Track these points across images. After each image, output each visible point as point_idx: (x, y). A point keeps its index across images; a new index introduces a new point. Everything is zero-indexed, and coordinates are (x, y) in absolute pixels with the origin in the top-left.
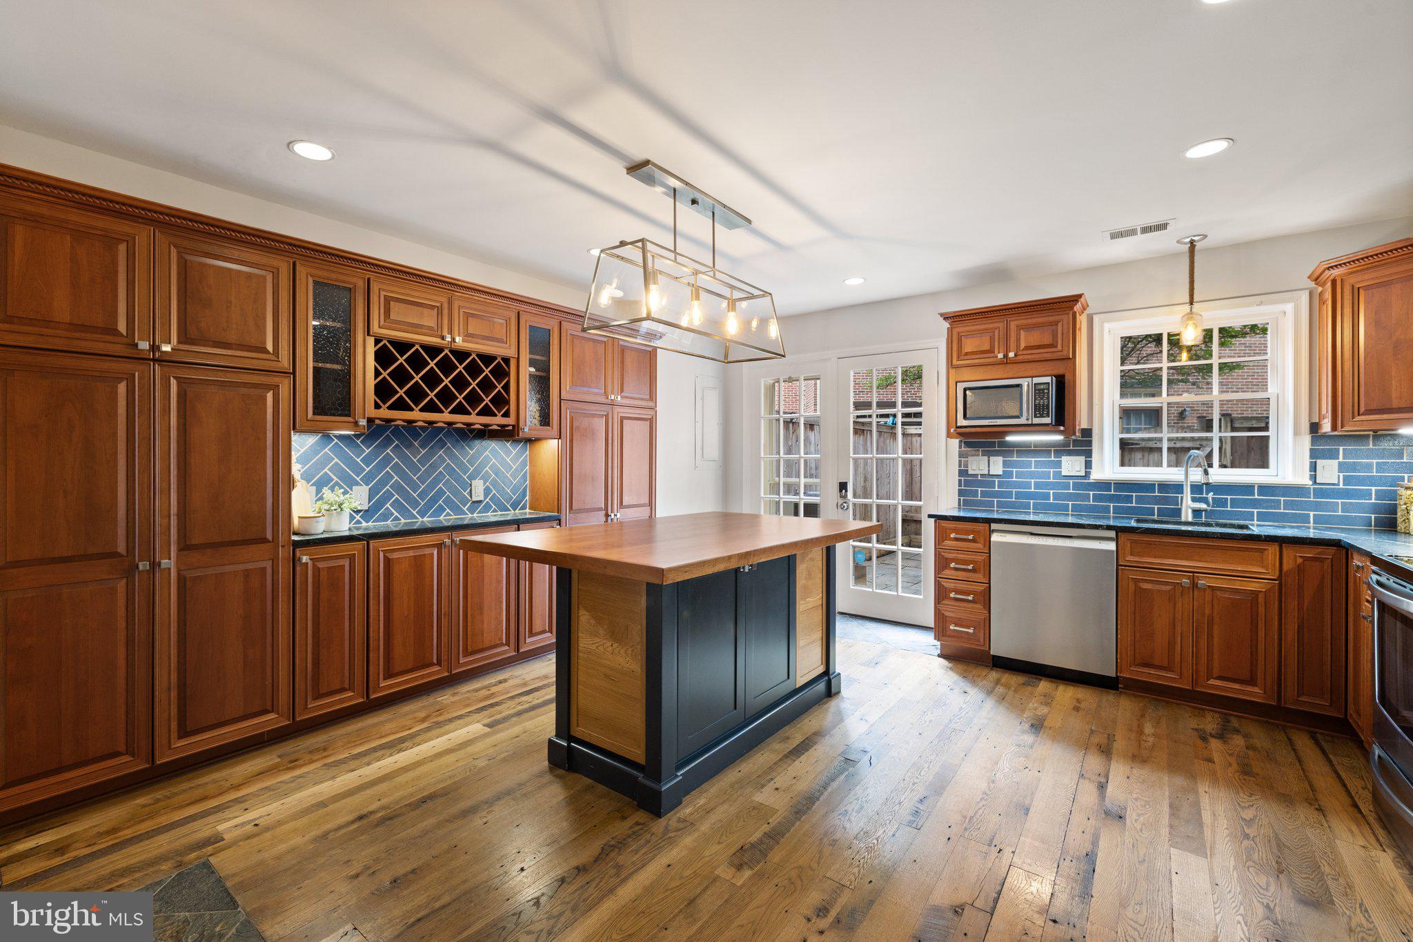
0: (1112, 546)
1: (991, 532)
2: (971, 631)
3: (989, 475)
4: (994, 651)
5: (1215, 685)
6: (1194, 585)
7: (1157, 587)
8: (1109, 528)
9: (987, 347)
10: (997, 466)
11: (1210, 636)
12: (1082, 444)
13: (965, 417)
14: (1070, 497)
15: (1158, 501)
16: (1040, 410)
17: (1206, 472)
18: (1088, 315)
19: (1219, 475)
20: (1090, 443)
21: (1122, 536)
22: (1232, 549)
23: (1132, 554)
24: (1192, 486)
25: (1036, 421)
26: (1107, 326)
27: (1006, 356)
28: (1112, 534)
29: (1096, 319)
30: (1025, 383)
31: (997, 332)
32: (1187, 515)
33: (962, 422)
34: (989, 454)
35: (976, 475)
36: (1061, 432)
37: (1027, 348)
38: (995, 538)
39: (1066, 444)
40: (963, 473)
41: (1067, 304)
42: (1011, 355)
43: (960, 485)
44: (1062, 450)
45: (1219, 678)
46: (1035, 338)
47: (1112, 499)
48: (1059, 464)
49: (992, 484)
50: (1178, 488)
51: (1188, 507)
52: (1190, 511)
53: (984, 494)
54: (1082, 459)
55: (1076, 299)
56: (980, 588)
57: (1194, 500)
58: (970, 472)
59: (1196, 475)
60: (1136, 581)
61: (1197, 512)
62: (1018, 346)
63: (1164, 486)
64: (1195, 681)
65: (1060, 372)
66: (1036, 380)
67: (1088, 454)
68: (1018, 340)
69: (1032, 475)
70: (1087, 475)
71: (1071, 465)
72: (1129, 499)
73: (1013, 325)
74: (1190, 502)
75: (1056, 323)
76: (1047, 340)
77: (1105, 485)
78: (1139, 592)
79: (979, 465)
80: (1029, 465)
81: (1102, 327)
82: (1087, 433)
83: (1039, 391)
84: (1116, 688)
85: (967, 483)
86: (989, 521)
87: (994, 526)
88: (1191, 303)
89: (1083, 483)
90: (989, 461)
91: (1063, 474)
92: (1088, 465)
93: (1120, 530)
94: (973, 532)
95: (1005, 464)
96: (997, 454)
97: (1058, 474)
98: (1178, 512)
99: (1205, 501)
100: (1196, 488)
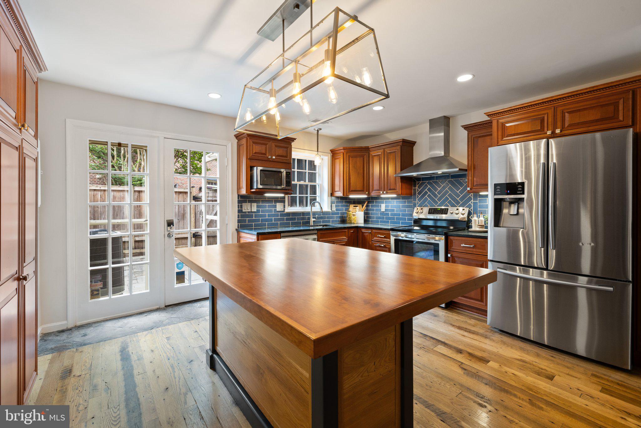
3: (251, 212)
9: (264, 152)
10: (254, 207)
12: (282, 198)
14: (279, 220)
15: (303, 219)
16: (288, 183)
20: (284, 198)
27: (272, 158)
28: (316, 232)
31: (267, 146)
32: (312, 223)
34: (251, 202)
35: (246, 212)
37: (278, 156)
39: (278, 198)
40: (240, 211)
41: (291, 141)
42: (274, 157)
43: (238, 217)
44: (276, 200)
46: (281, 152)
47: (291, 219)
48: (275, 206)
49: (252, 216)
50: (308, 214)
51: (312, 220)
53: (249, 221)
54: (283, 204)
57: (313, 218)
58: (244, 211)
61: (314, 221)
63: (304, 214)
67: (284, 202)
68: (275, 151)
69: (267, 211)
70: (284, 210)
71: (280, 207)
72: (295, 219)
73: (273, 144)
75: (288, 147)
76: (284, 154)
77: (289, 214)
79: (247, 207)
80: (265, 207)
83: (287, 175)
85: (242, 216)
88: (318, 151)
89: (283, 214)
90: (251, 205)
91: (277, 210)
92: (285, 206)
95: (258, 207)
96: (256, 202)
97: (275, 210)
98: (309, 222)
99: (316, 218)
100: (313, 214)
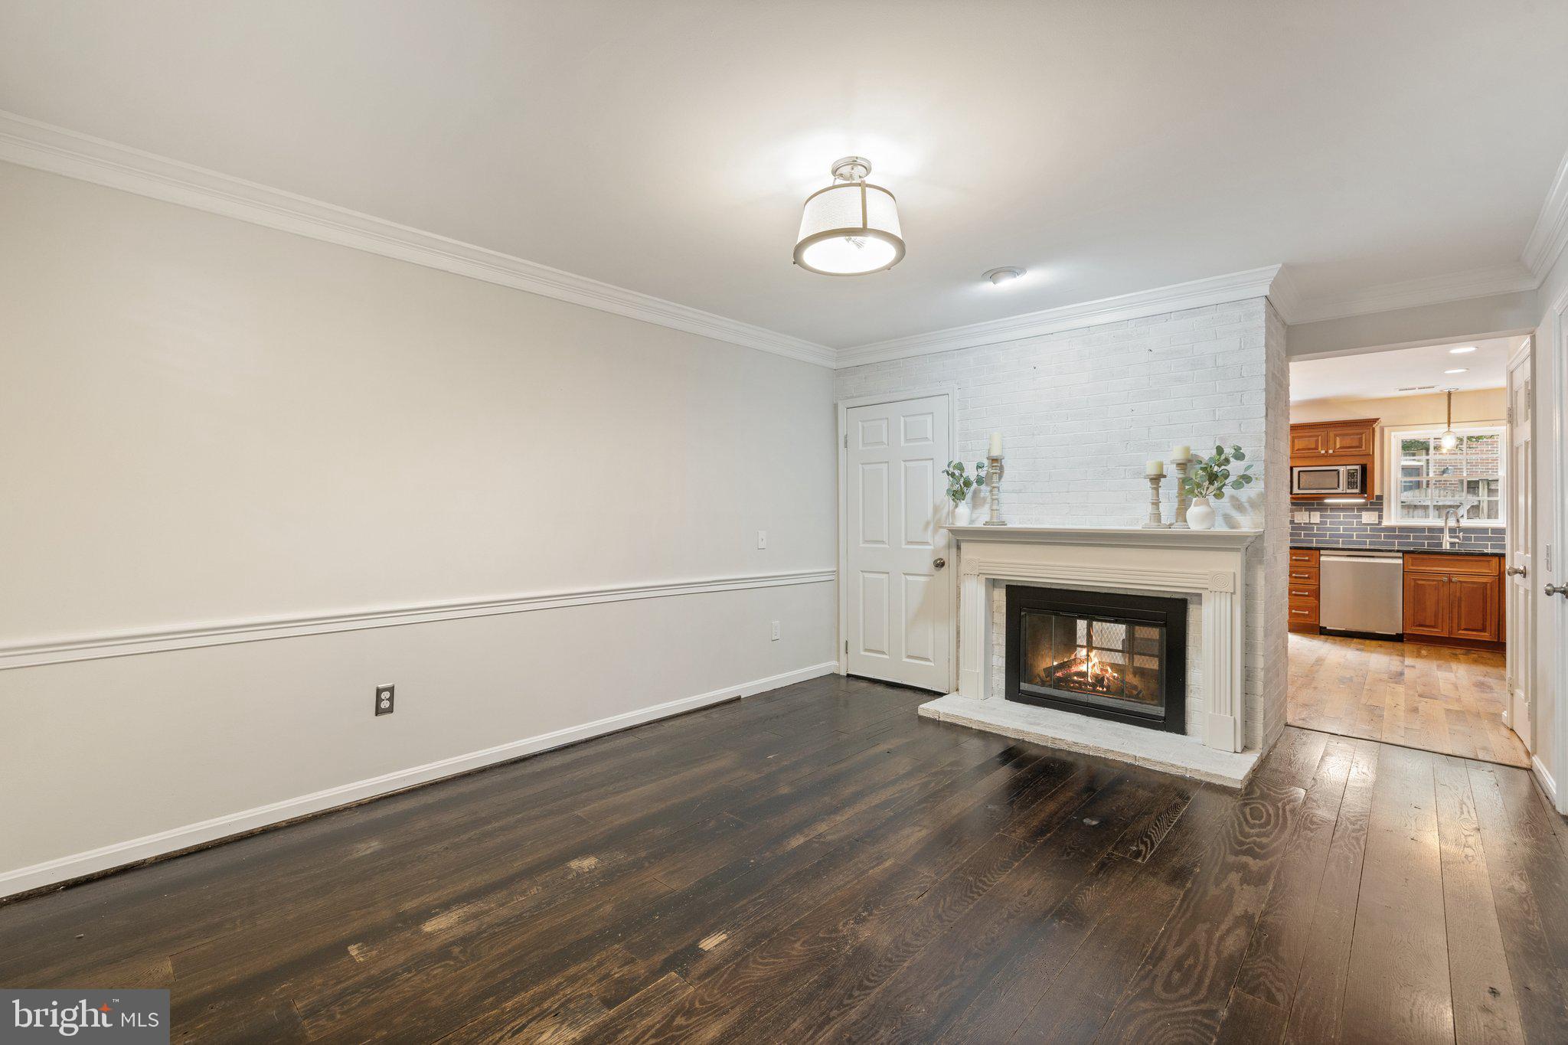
0: (1400, 561)
1: (1320, 555)
2: (1307, 612)
3: (1310, 523)
4: (1322, 624)
5: (1463, 634)
6: (1450, 581)
7: (1428, 583)
8: (1398, 551)
9: (1313, 446)
10: (1316, 517)
11: (1459, 607)
12: (1377, 504)
13: (1299, 488)
14: (1367, 536)
15: (1427, 538)
16: (1351, 484)
17: (1458, 521)
18: (1380, 427)
19: (1465, 523)
20: (1382, 504)
21: (1407, 556)
22: (1471, 561)
23: (1412, 565)
24: (1449, 529)
25: (1349, 491)
26: (1393, 433)
27: (1327, 452)
28: (1400, 555)
29: (1386, 430)
30: (1342, 469)
31: (1320, 437)
32: (1446, 544)
33: (1296, 490)
34: (1310, 510)
35: (1301, 523)
36: (1365, 498)
37: (1340, 448)
38: (1323, 559)
39: (1365, 504)
40: (1292, 522)
41: (1369, 423)
42: (1331, 451)
43: (1290, 529)
44: (1362, 508)
45: (1465, 629)
46: (1348, 442)
47: (1397, 537)
48: (1360, 517)
49: (1313, 529)
50: (1441, 530)
51: (1447, 541)
52: (1448, 543)
53: (1309, 535)
54: (1377, 513)
55: (1375, 420)
56: (1314, 588)
57: (1451, 537)
58: (1296, 521)
59: (1452, 523)
60: (1415, 580)
61: (1452, 542)
62: (1335, 447)
63: (1431, 529)
64: (1450, 632)
65: (1364, 462)
66: (1349, 467)
67: (1381, 510)
68: (1335, 443)
69: (1340, 523)
70: (1380, 523)
71: (1369, 517)
72: (1408, 537)
73: (1332, 434)
74: (1448, 538)
75: (1362, 434)
76: (1355, 443)
77: (1392, 529)
78: (1417, 586)
79: (1302, 517)
80: (1339, 516)
81: (1390, 435)
82: (1380, 498)
83: (1351, 475)
84: (1402, 641)
85: (1295, 528)
86: (1319, 549)
87: (1322, 552)
88: (1449, 423)
89: (1377, 528)
90: (1310, 514)
91: (1362, 522)
92: (1380, 517)
93: (1404, 552)
94: (1308, 556)
95: (1321, 516)
96: (1315, 510)
97: (1359, 523)
98: (1440, 542)
99: (1458, 537)
100: (1452, 531)
